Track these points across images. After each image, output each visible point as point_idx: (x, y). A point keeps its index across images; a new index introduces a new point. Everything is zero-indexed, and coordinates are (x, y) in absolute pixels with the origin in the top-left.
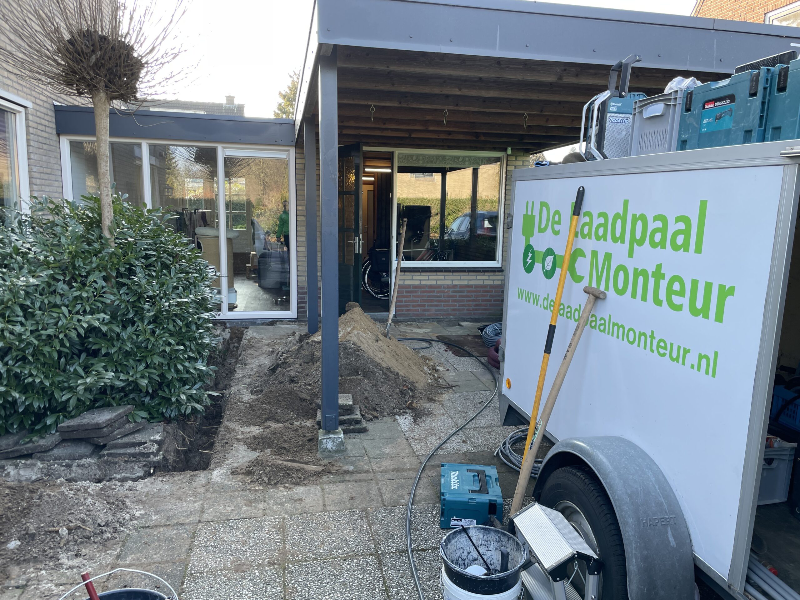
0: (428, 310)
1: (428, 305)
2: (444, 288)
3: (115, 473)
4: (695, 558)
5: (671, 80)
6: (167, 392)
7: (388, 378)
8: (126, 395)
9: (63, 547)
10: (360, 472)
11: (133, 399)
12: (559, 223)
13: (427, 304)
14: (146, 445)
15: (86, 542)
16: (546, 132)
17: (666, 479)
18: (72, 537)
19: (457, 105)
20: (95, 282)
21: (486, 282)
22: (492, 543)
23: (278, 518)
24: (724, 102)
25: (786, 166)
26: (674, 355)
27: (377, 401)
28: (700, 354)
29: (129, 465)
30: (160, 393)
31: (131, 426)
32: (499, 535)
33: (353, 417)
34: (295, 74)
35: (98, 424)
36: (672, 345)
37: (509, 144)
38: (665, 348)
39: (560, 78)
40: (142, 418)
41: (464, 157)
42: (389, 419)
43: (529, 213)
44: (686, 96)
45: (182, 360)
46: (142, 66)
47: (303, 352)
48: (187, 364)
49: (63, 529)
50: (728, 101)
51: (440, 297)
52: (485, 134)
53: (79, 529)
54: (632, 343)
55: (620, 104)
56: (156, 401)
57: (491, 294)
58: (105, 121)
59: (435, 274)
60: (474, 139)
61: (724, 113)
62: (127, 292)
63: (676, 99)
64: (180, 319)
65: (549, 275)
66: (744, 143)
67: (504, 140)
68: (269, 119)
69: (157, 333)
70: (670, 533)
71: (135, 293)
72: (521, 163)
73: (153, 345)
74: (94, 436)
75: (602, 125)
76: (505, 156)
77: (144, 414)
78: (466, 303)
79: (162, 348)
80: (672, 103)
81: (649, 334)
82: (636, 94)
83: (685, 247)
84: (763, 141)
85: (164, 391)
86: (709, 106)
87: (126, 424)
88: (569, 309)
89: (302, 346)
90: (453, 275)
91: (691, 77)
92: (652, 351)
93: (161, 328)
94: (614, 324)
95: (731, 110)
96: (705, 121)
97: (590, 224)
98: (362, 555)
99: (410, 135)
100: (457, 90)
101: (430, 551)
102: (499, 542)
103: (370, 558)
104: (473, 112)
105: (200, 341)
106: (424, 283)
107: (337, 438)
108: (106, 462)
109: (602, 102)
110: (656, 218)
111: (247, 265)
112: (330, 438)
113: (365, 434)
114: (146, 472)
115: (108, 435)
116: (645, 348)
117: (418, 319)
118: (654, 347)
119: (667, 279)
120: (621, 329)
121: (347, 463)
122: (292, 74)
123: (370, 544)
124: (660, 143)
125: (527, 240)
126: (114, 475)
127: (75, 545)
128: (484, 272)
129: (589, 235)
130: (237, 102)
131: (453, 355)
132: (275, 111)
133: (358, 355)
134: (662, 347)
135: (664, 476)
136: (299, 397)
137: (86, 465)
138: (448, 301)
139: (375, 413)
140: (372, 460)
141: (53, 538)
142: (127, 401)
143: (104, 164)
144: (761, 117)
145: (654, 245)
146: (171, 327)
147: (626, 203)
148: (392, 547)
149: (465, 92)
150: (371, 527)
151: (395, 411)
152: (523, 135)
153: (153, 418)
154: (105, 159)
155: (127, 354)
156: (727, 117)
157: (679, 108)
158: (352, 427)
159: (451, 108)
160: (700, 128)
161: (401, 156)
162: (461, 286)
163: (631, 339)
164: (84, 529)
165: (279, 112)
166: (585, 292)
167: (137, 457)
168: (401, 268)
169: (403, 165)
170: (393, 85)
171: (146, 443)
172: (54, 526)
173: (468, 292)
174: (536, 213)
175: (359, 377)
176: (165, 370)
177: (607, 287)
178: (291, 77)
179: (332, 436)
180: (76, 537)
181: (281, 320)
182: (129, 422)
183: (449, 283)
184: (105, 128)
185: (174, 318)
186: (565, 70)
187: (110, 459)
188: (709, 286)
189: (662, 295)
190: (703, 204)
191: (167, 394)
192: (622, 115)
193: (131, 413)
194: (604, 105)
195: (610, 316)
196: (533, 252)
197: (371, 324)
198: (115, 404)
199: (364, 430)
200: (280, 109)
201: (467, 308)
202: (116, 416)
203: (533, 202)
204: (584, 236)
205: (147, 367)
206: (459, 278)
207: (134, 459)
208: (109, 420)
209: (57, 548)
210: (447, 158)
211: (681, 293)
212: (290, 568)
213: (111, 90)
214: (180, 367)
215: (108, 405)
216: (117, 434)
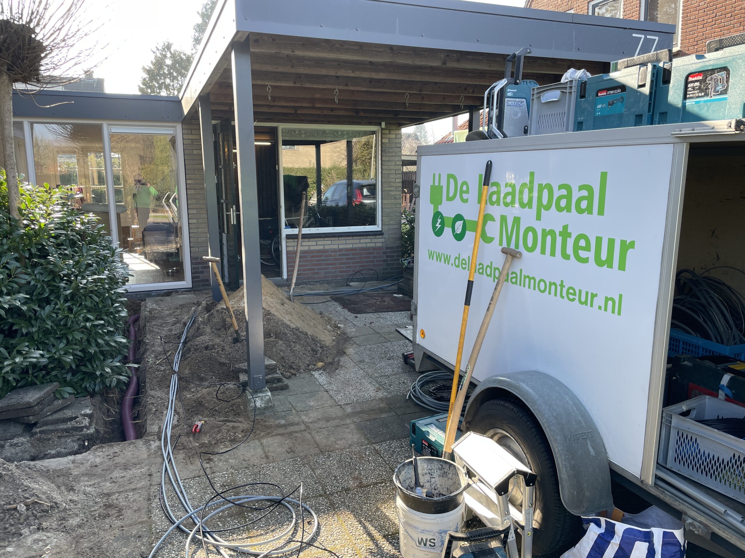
0: (317, 273)
1: (317, 269)
2: (332, 252)
3: (50, 449)
4: (610, 463)
5: (566, 71)
6: (90, 366)
7: (298, 337)
8: (48, 373)
9: (23, 523)
10: (292, 424)
11: (56, 376)
12: (467, 192)
13: (316, 267)
14: (77, 419)
15: (45, 515)
16: (419, 109)
17: (580, 402)
18: (30, 512)
19: (347, 85)
20: (7, 263)
21: (369, 245)
22: (435, 471)
23: (226, 474)
24: (616, 91)
25: (676, 145)
26: (583, 299)
27: (292, 359)
28: (606, 297)
29: (63, 440)
30: (83, 369)
31: (60, 402)
32: (441, 463)
33: (276, 375)
34: (158, 49)
35: (29, 403)
36: (580, 291)
37: (383, 119)
38: (574, 294)
39: (444, 63)
40: (70, 394)
41: (342, 131)
42: (306, 376)
43: (437, 184)
44: (580, 85)
45: (101, 334)
46: (44, 49)
47: (214, 320)
48: (107, 338)
49: (21, 506)
50: (619, 91)
51: (328, 260)
52: (364, 111)
53: (36, 504)
54: (543, 292)
55: (516, 90)
56: (79, 376)
57: (374, 255)
58: (8, 103)
59: (322, 239)
60: (355, 114)
61: (616, 100)
62: (41, 271)
63: (571, 87)
64: (96, 295)
65: (459, 237)
66: (635, 126)
67: (381, 115)
68: (134, 95)
69: (74, 310)
70: (589, 444)
71: (52, 272)
72: (394, 136)
73: (72, 322)
74: (24, 414)
75: (502, 108)
76: (380, 130)
77: (69, 390)
78: (351, 265)
79: (82, 324)
80: (568, 91)
81: (558, 283)
82: (528, 81)
83: (589, 210)
84: (652, 124)
85: (87, 367)
86: (602, 94)
87: (54, 401)
88: (481, 266)
89: (212, 314)
90: (339, 240)
91: (582, 69)
92: (562, 297)
93: (78, 305)
94: (525, 277)
95: (622, 98)
96: (599, 106)
97: (498, 193)
98: (313, 497)
99: (296, 112)
100: (351, 72)
101: (372, 486)
102: (441, 469)
103: (321, 499)
104: (358, 91)
105: (117, 315)
106: (312, 248)
107: (265, 396)
108: (39, 440)
109: (501, 89)
110: (561, 187)
111: (129, 239)
112: (259, 397)
113: (287, 391)
114: (80, 445)
115: (38, 414)
116: (556, 295)
117: (309, 282)
118: (564, 294)
119: (574, 236)
120: (532, 281)
121: (278, 418)
122: (155, 50)
123: (317, 487)
124: (557, 124)
125: (436, 207)
126: (49, 451)
127: (35, 520)
128: (366, 235)
129: (498, 202)
130: (95, 76)
131: (349, 313)
132: (139, 86)
133: (268, 319)
134: (571, 294)
135: (578, 400)
136: (219, 362)
137: (20, 444)
138: (335, 264)
139: (292, 371)
140: (299, 413)
141: (12, 515)
142: (50, 379)
143: (9, 146)
144: (650, 104)
145: (560, 209)
146: (88, 303)
147: (532, 174)
148: (338, 487)
149: (357, 74)
150: (314, 472)
151: (310, 367)
152: (397, 111)
153: (78, 393)
154: (10, 140)
155: (47, 332)
156: (619, 104)
157: (574, 95)
158: (275, 385)
159: (342, 87)
160: (595, 112)
161: (284, 131)
162: (347, 250)
163: (542, 289)
164: (41, 504)
165: (144, 87)
166: (503, 252)
167: (71, 432)
168: (302, 234)
169: (287, 138)
170: (292, 67)
171: (78, 417)
172: (11, 504)
173: (353, 254)
174: (444, 183)
175: (272, 339)
176: (85, 345)
177: (517, 245)
178: (154, 52)
179: (261, 395)
180: (35, 512)
181: (176, 291)
182: (57, 399)
183: (336, 247)
184: (9, 110)
185: (90, 295)
186: (448, 56)
187: (43, 436)
188: (611, 242)
189: (570, 250)
190: (604, 176)
191: (89, 368)
192: (518, 100)
193: (57, 390)
194: (502, 91)
195: (521, 270)
196: (442, 218)
197: (274, 289)
198: (38, 383)
199: (285, 388)
200: (144, 84)
201: (353, 269)
202: (44, 394)
203: (440, 175)
204: (492, 203)
205: (68, 343)
206: (344, 242)
207: (67, 434)
208: (39, 398)
209: (18, 524)
210: (328, 132)
211: (587, 248)
212: (250, 516)
213: (14, 73)
214: (100, 341)
215: (32, 385)
216: (47, 412)
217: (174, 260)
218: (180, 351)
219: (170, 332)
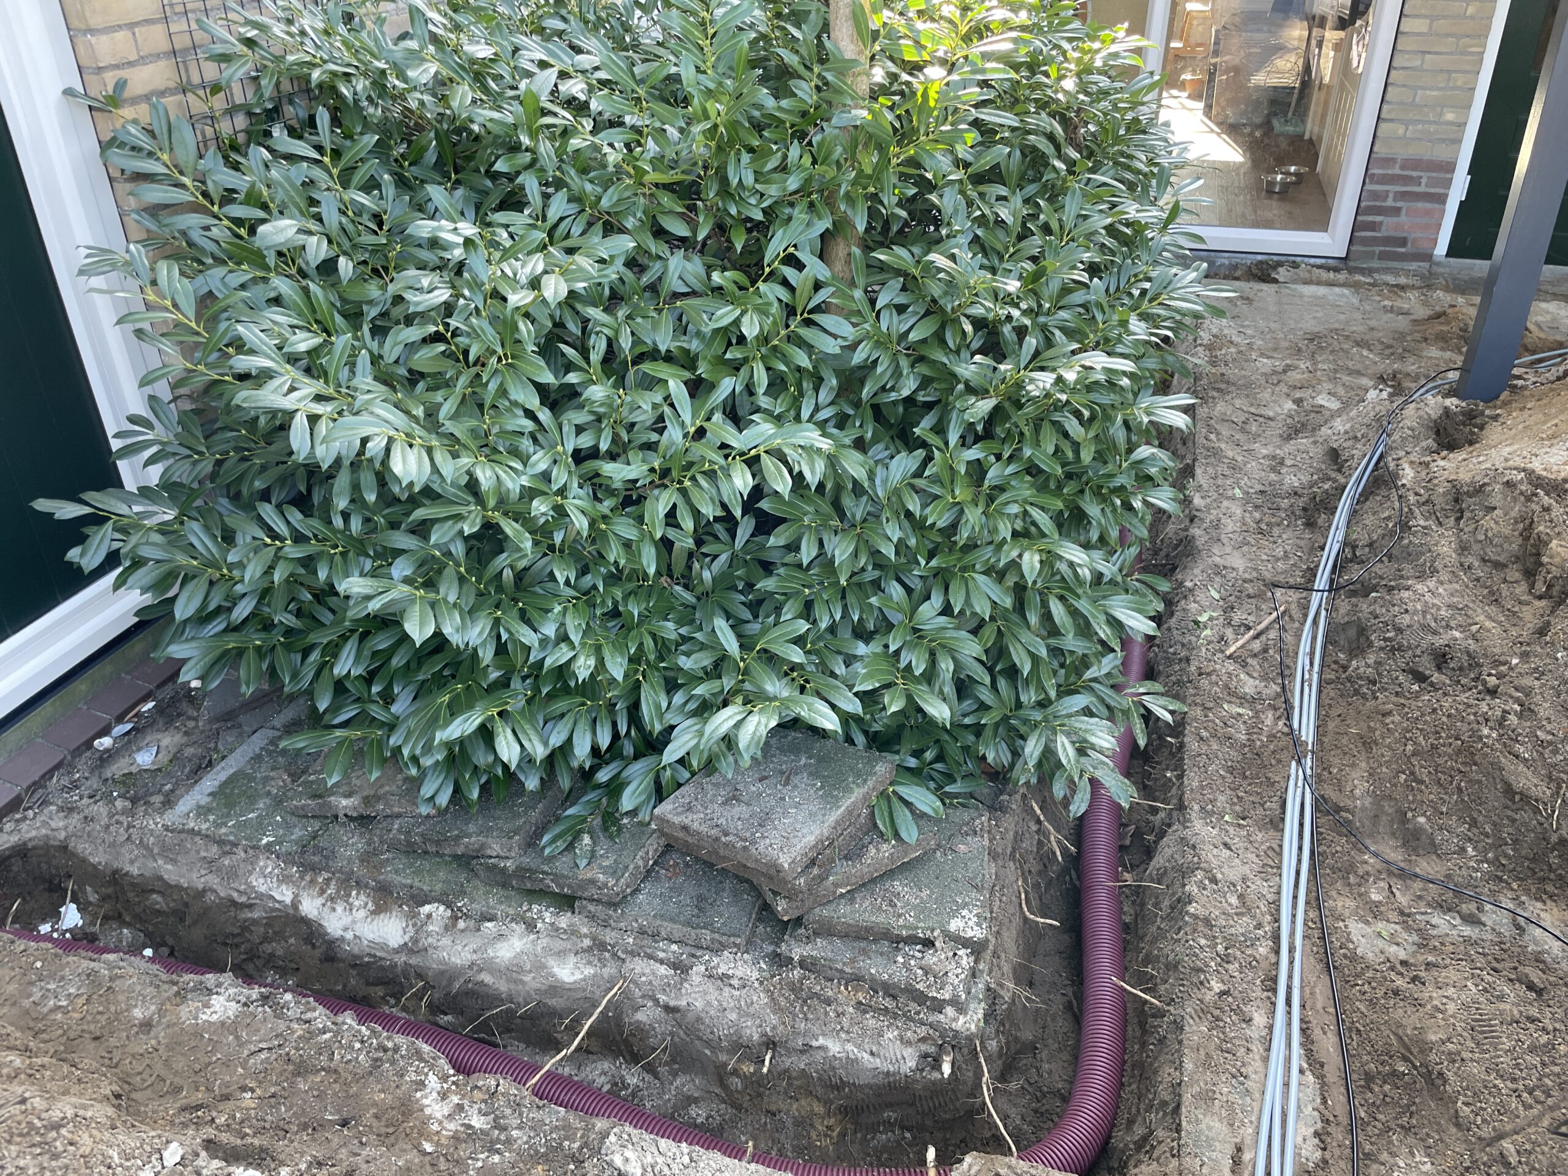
77: (928, 801)
87: (866, 843)
167: (901, 1000)
171: (934, 945)
181: (1293, 262)
193: (886, 792)
207: (887, 1004)
216: (836, 885)
217: (1290, 129)
218: (1318, 613)
219: (1273, 469)
